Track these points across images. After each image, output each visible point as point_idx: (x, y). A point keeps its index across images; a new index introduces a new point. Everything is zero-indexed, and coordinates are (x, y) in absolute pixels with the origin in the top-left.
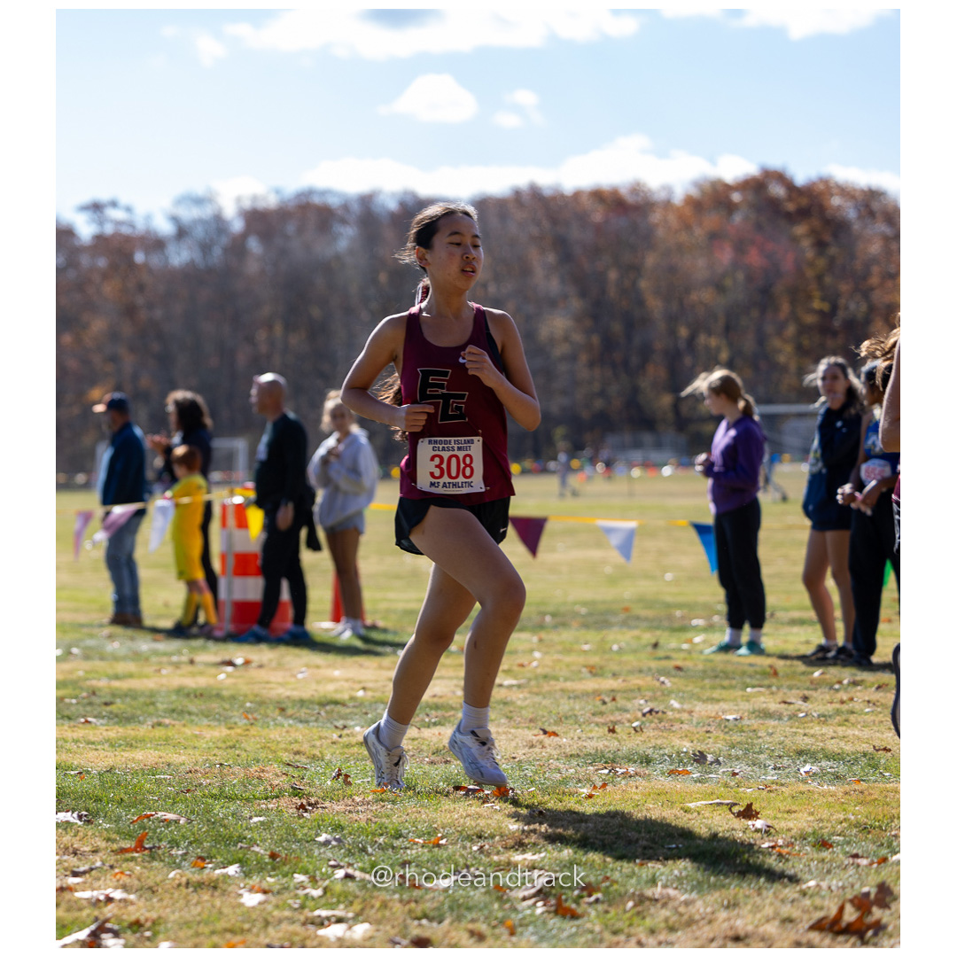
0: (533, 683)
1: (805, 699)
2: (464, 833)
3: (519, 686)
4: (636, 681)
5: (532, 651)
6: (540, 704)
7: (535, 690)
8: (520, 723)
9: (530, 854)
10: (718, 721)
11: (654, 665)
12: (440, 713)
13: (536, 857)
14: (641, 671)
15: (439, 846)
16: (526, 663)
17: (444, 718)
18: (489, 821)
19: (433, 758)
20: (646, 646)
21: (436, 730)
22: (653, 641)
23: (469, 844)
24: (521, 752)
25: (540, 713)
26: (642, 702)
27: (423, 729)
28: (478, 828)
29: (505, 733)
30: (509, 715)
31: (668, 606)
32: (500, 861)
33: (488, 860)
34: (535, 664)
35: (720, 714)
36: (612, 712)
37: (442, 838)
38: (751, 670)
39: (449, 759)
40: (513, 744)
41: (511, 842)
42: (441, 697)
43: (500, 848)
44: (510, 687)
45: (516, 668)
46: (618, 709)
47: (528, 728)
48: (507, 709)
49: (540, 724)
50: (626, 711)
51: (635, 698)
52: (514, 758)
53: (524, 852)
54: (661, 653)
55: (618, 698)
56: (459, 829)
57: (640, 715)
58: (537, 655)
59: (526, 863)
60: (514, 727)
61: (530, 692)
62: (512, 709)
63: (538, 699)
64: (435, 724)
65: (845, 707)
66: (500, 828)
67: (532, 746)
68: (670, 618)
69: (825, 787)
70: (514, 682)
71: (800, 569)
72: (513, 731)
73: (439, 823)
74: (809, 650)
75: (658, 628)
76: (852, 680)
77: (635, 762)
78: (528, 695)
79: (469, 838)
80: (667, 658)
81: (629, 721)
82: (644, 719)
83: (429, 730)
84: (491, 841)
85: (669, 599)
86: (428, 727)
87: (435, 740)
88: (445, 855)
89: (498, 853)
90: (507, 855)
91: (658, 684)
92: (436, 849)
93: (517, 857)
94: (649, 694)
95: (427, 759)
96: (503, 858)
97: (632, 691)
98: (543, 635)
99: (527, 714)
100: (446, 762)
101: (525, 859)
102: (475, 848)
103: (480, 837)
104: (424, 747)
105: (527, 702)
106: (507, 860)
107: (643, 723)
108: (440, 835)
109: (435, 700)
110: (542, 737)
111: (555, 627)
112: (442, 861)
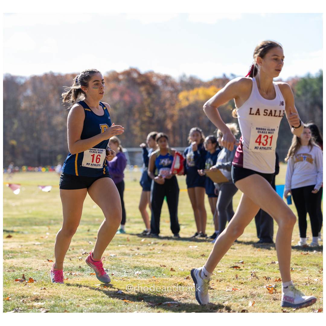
0: (46, 243)
1: (138, 249)
2: (18, 296)
3: (41, 245)
4: (81, 243)
5: (46, 232)
6: (48, 251)
7: (46, 246)
8: (40, 257)
9: (40, 303)
10: (108, 256)
11: (88, 237)
12: (13, 254)
13: (42, 304)
14: (83, 239)
15: (8, 300)
16: (43, 236)
17: (14, 256)
18: (27, 292)
19: (9, 270)
20: (85, 231)
21: (11, 260)
22: (88, 229)
23: (19, 300)
24: (40, 267)
25: (48, 254)
26: (83, 250)
27: (6, 260)
28: (22, 294)
29: (35, 261)
30: (37, 255)
31: (94, 217)
32: (30, 305)
33: (25, 305)
34: (47, 237)
35: (109, 254)
36: (72, 254)
37: (10, 297)
38: (120, 239)
39: (14, 270)
40: (37, 265)
41: (34, 299)
42: (14, 248)
43: (30, 301)
44: (38, 245)
45: (40, 238)
46: (74, 252)
47: (43, 259)
48: (36, 253)
49: (47, 258)
50: (77, 253)
51: (80, 249)
52: (37, 269)
53: (38, 302)
54: (90, 233)
55: (75, 249)
56: (16, 294)
57: (81, 254)
58: (48, 234)
59: (39, 306)
60: (38, 259)
61: (45, 247)
62: (38, 252)
63: (47, 249)
64: (11, 258)
65: (151, 252)
66: (30, 294)
67: (44, 265)
68: (94, 221)
69: (143, 279)
70: (39, 243)
71: (138, 204)
72: (37, 260)
73: (9, 292)
74: (141, 232)
75: (90, 224)
76: (154, 242)
77: (79, 271)
78: (43, 248)
79: (19, 297)
80: (92, 235)
81: (78, 257)
82: (83, 256)
83: (8, 260)
84: (27, 299)
85: (94, 214)
86: (8, 259)
87: (10, 263)
88: (10, 303)
89: (29, 302)
90: (32, 303)
91: (88, 244)
92: (8, 302)
93: (35, 304)
94: (85, 247)
95: (7, 270)
96: (31, 304)
97: (79, 246)
98: (51, 227)
99: (43, 254)
100: (14, 271)
101: (38, 304)
102: (21, 301)
103: (23, 297)
104: (6, 266)
105: (43, 250)
106: (32, 305)
107: (83, 257)
108: (9, 296)
109: (12, 250)
110: (47, 262)
111: (55, 224)
112: (10, 306)
